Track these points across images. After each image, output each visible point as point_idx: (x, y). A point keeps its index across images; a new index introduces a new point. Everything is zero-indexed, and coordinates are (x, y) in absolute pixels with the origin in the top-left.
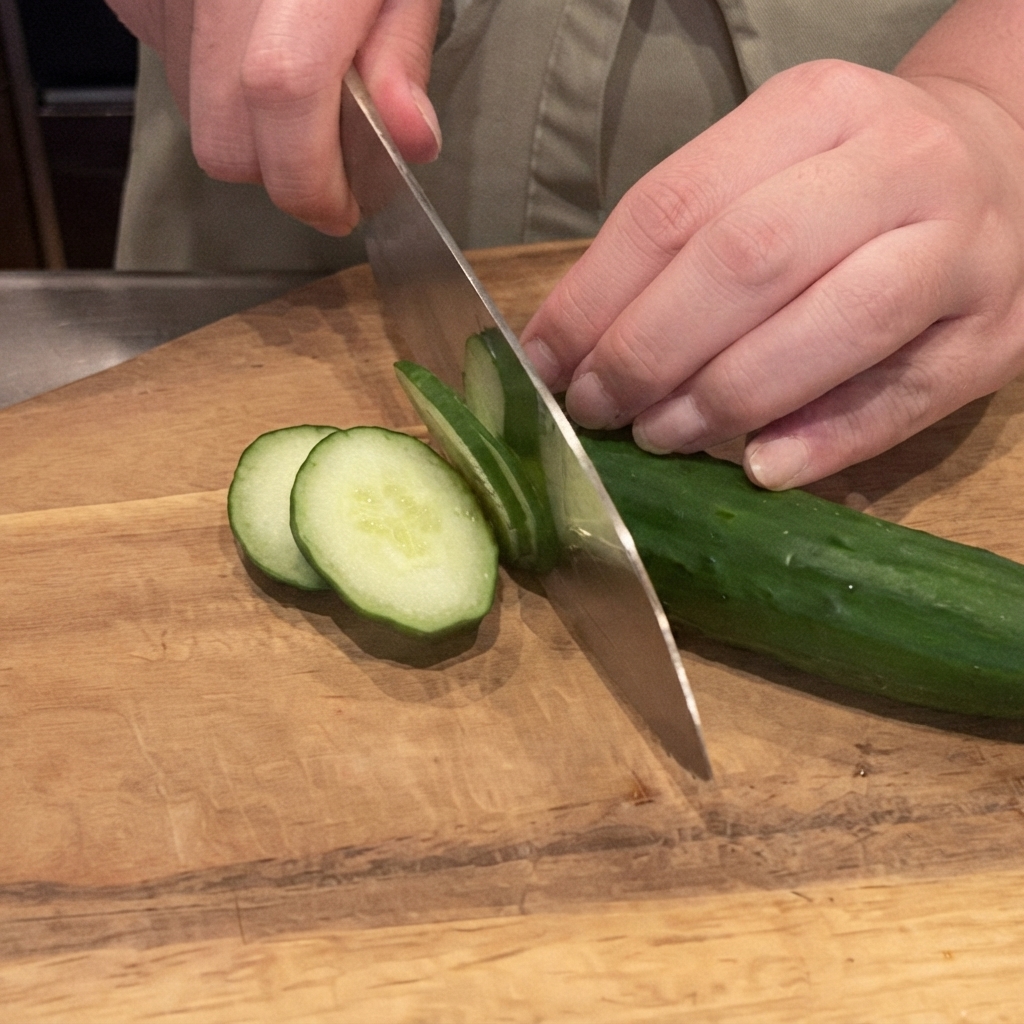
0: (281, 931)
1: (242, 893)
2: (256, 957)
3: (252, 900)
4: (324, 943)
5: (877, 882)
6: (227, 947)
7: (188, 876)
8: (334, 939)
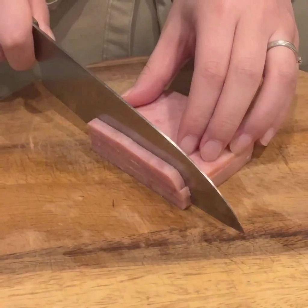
0: (64, 269)
1: (52, 257)
2: (57, 277)
3: (55, 259)
4: (78, 274)
5: (258, 257)
6: (47, 274)
7: (35, 252)
8: (81, 272)
